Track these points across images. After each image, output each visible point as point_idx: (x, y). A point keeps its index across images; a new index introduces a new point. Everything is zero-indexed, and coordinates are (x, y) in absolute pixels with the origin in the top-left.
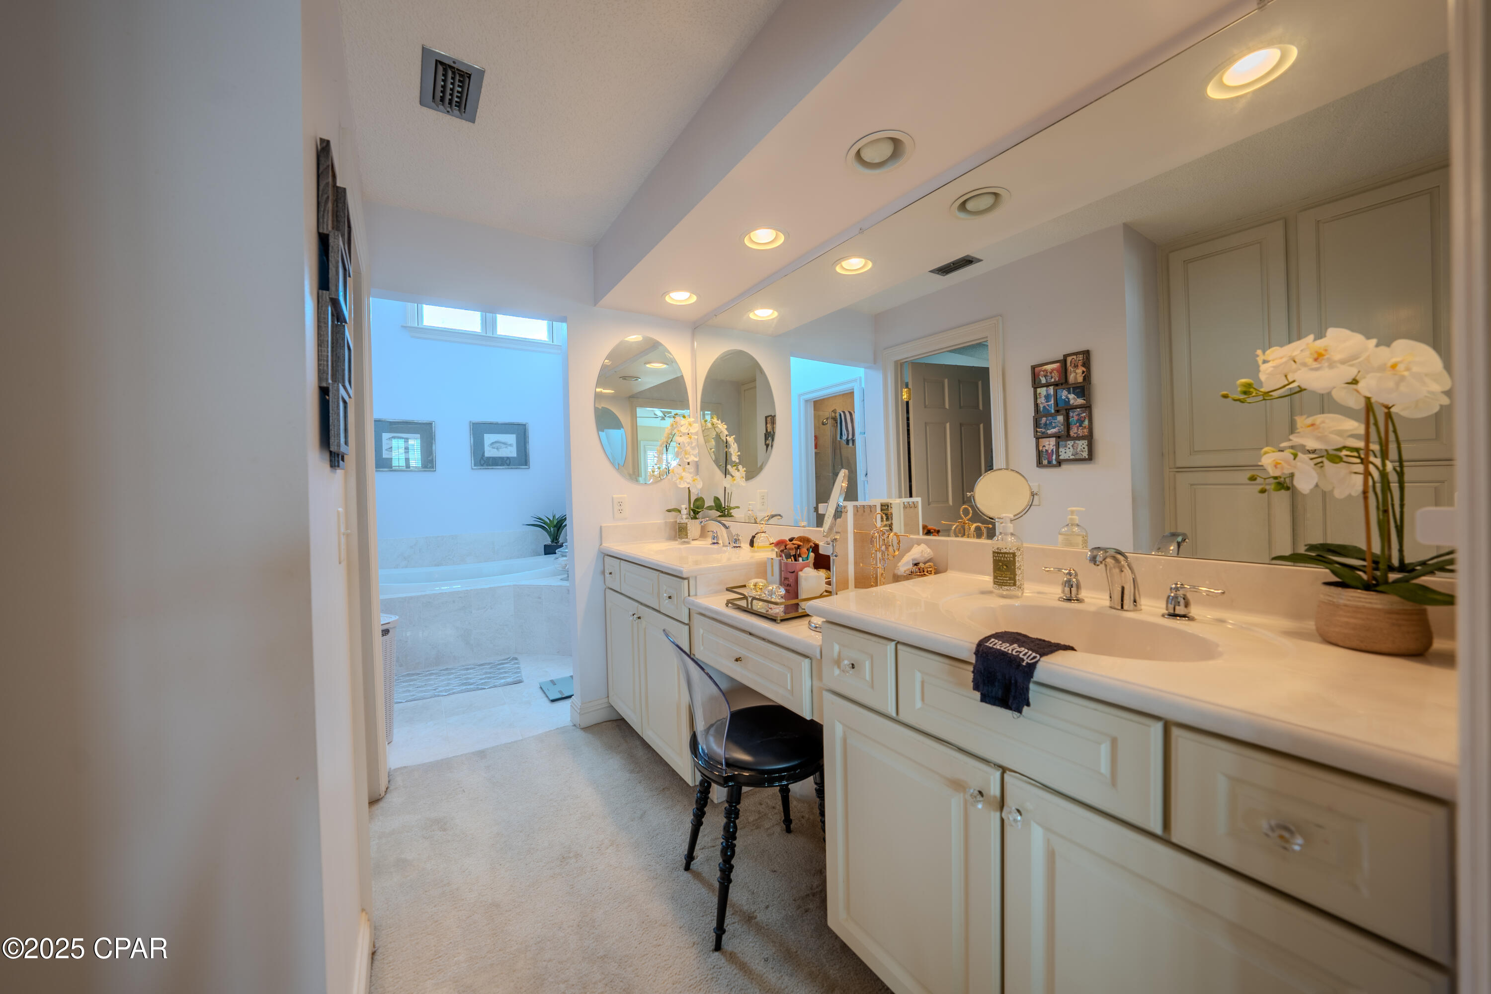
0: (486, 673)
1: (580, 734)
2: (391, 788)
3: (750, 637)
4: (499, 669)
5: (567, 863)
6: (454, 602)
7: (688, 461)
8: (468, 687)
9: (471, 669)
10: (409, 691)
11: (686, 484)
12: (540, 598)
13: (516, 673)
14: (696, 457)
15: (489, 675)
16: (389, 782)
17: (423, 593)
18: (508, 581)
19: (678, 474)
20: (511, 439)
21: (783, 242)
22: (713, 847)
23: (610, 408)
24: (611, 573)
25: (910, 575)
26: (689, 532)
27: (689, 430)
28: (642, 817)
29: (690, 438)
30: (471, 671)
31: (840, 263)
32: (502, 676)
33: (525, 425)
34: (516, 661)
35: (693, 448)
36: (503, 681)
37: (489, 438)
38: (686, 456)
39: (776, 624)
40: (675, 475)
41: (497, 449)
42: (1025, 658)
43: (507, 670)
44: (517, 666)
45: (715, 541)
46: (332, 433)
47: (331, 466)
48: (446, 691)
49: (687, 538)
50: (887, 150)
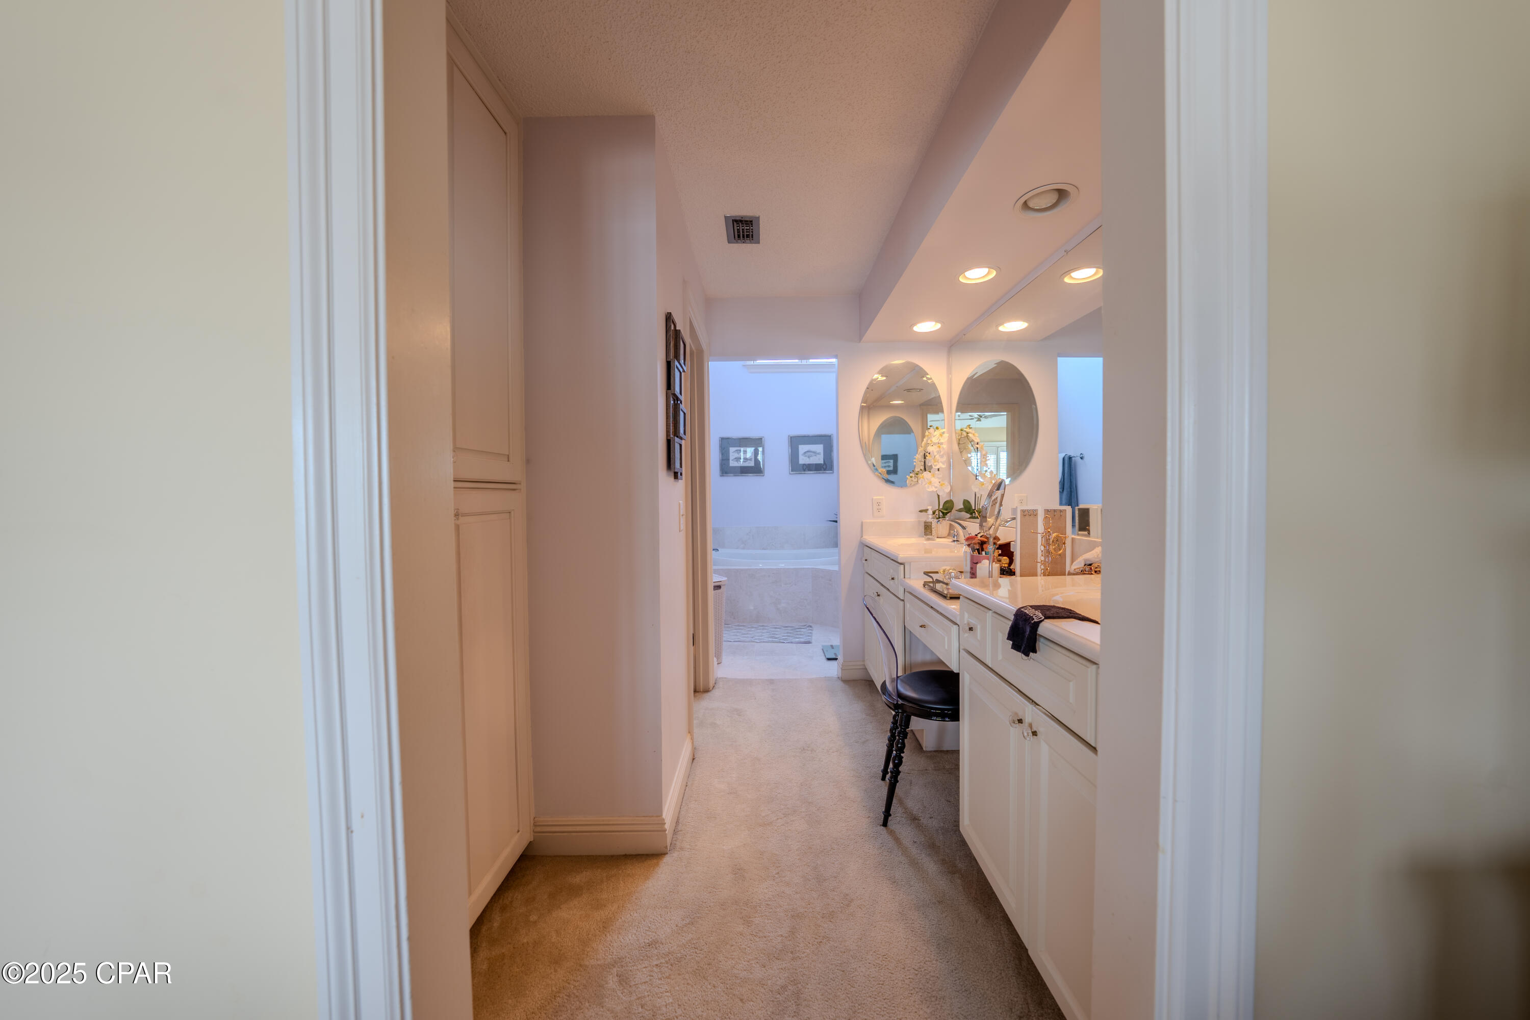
0: (788, 633)
1: (840, 683)
2: (716, 687)
3: (930, 609)
4: (797, 632)
5: (805, 753)
6: (769, 576)
7: (937, 467)
8: (774, 640)
9: (779, 628)
10: (737, 635)
11: (934, 488)
12: (830, 580)
13: (809, 636)
14: (944, 464)
15: (789, 634)
16: (715, 683)
17: (750, 568)
18: (808, 564)
19: (927, 479)
20: (819, 448)
21: (996, 275)
22: (908, 773)
23: (904, 419)
24: (866, 560)
25: (1083, 572)
26: (933, 530)
27: (940, 440)
28: (864, 742)
29: (939, 447)
30: (778, 630)
31: (1069, 274)
32: (798, 636)
33: (830, 436)
34: (810, 628)
35: (942, 456)
36: (797, 640)
37: (803, 448)
38: (935, 464)
39: (946, 600)
40: (924, 480)
41: (809, 457)
42: (1035, 618)
43: (802, 633)
44: (810, 631)
45: (955, 539)
46: (672, 462)
47: (675, 478)
48: (759, 639)
49: (932, 535)
50: (1054, 197)
